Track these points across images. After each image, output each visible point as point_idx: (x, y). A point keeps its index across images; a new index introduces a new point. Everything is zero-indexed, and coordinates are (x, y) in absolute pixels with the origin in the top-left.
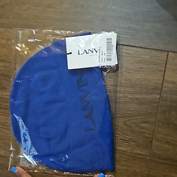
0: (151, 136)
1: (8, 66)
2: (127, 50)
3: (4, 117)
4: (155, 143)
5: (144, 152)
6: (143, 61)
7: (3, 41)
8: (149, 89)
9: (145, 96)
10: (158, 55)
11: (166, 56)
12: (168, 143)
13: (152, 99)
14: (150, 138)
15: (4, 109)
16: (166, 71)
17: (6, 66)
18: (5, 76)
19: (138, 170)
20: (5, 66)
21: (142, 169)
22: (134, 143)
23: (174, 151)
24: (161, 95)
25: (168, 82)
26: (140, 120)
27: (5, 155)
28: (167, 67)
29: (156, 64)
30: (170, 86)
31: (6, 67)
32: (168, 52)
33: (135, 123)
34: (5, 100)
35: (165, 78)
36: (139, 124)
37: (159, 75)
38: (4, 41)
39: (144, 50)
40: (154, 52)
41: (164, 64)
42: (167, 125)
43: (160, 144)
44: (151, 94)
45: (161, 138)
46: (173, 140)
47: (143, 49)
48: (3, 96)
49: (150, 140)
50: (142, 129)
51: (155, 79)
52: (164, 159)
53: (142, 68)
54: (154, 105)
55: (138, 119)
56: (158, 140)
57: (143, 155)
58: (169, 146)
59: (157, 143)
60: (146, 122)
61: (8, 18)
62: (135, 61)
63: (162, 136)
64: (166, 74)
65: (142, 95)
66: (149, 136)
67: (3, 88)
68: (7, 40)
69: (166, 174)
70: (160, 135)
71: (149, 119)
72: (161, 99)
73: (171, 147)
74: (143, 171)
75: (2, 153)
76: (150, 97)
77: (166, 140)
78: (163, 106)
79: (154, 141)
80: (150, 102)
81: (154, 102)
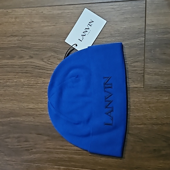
0: (142, 72)
1: (21, 39)
2: (112, 5)
3: (27, 79)
4: (146, 76)
5: (139, 85)
6: (126, 12)
7: (13, 20)
8: (135, 35)
9: (133, 41)
10: (138, 5)
11: (144, 3)
12: (156, 74)
13: (139, 42)
14: (141, 73)
15: (25, 73)
16: (147, 16)
17: (20, 39)
18: (20, 48)
19: (137, 100)
22: (130, 80)
24: (146, 37)
25: (149, 25)
26: (132, 61)
28: (147, 13)
29: (137, 12)
30: (152, 28)
31: (20, 40)
35: (146, 23)
37: (141, 21)
39: (126, 3)
41: (144, 11)
42: (154, 61)
43: (151, 76)
44: (137, 38)
45: (151, 71)
46: (160, 72)
47: (125, 2)
48: (22, 64)
50: (135, 67)
51: (138, 25)
52: (156, 88)
53: (126, 18)
54: (141, 46)
56: (149, 74)
57: (139, 87)
58: (158, 76)
59: (148, 76)
60: (137, 62)
62: (120, 13)
63: (151, 70)
64: (147, 19)
65: (130, 41)
66: (141, 72)
67: (21, 57)
68: (16, 18)
69: (158, 99)
70: (150, 69)
71: (138, 58)
72: (146, 41)
73: (160, 77)
74: (140, 99)
75: (31, 106)
76: (137, 41)
77: (155, 72)
78: (148, 46)
79: (145, 75)
80: (137, 45)
81: (141, 44)
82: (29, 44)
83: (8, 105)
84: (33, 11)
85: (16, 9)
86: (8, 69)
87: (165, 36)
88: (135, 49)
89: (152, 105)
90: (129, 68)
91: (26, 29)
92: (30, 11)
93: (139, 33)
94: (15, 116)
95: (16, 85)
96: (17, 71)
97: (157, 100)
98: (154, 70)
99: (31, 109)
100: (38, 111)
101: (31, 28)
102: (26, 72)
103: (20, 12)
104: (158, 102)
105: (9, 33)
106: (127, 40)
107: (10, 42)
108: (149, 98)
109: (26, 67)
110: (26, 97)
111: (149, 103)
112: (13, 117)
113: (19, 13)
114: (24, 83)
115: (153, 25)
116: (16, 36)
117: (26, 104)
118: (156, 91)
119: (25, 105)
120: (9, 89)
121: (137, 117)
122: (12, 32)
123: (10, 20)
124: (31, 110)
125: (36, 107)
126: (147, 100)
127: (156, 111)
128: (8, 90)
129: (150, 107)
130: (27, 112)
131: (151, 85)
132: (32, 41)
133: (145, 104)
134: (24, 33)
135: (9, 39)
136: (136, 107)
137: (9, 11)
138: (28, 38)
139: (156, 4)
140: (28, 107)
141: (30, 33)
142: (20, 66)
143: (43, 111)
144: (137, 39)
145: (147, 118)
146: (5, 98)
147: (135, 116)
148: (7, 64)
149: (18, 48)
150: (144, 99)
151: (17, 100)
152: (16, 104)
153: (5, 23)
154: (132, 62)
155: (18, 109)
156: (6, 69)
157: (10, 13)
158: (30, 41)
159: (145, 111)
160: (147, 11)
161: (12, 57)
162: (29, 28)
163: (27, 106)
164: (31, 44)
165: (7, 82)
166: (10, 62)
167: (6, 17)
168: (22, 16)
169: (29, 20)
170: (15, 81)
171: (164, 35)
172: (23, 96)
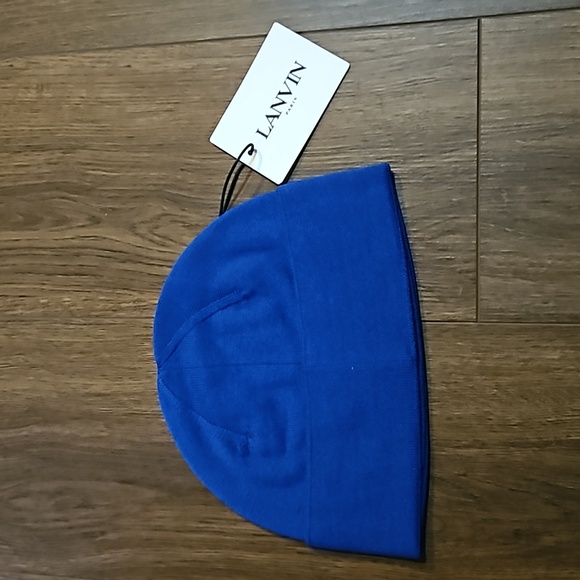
0: (471, 266)
1: (58, 158)
2: (365, 39)
3: (83, 296)
4: (485, 281)
5: (459, 313)
6: (412, 62)
7: (29, 95)
8: (443, 139)
9: (437, 161)
10: (453, 36)
11: (473, 31)
12: (517, 274)
13: (458, 165)
14: (468, 272)
15: (77, 275)
16: (483, 75)
17: (55, 160)
18: (58, 189)
19: (454, 362)
20: (52, 161)
21: (463, 357)
22: (429, 294)
23: (539, 293)
24: (481, 148)
25: (492, 106)
26: (434, 228)
27: (108, 392)
28: (483, 64)
29: (451, 61)
30: (501, 116)
31: (55, 164)
32: (479, 18)
33: (422, 239)
34: (76, 251)
35: (483, 99)
36: (433, 241)
37: (464, 93)
38: (32, 94)
39: (411, 31)
40: (439, 30)
41: (473, 57)
42: (509, 228)
43: (499, 281)
44: (452, 151)
45: (500, 264)
46: (532, 265)
47: (408, 26)
48: (65, 244)
49: (471, 275)
50: (444, 250)
51: (455, 105)
52: (517, 320)
53: (414, 83)
54: (466, 179)
55: (429, 227)
56: (493, 273)
57: (460, 319)
58: (525, 282)
59: (491, 281)
60: (451, 232)
61: (28, 25)
62: (392, 66)
63: (501, 259)
64: (483, 84)
65: (427, 160)
66: (467, 266)
67: (61, 222)
68: (40, 88)
69: (526, 357)
70: (496, 257)
71: (457, 221)
72: (481, 160)
73: (531, 283)
74: (465, 360)
75: (99, 386)
76: (451, 160)
77: (513, 267)
78: (489, 176)
79: (481, 278)
80: (453, 173)
81: (464, 172)
82: (88, 175)
83: (21, 385)
84: (99, 62)
85: (41, 59)
86: (17, 261)
87: (547, 143)
88: (445, 187)
89: (504, 380)
90: (426, 254)
91: (77, 126)
92: (87, 62)
93: (457, 134)
94: (46, 422)
95: (45, 315)
96: (49, 269)
97: (523, 361)
98: (511, 260)
99: (99, 395)
100: (122, 404)
101: (92, 122)
102: (77, 272)
103: (55, 66)
104: (525, 370)
105: (20, 140)
106: (416, 158)
107: (22, 171)
108: (497, 356)
109: (78, 255)
110: (82, 356)
111: (496, 372)
112: (37, 423)
113: (51, 72)
114: (73, 308)
115: (506, 105)
116: (42, 149)
117: (82, 381)
118: (520, 330)
119: (77, 382)
120: (22, 331)
121: (456, 421)
122: (28, 136)
123: (20, 95)
124: (100, 398)
125: (116, 388)
126: (490, 364)
127: (522, 400)
128: (18, 334)
129: (498, 386)
130: (86, 407)
131: (501, 310)
132: (98, 165)
133: (482, 375)
134: (68, 139)
135: (20, 159)
136: (453, 387)
137: (19, 63)
138: (84, 155)
139: (512, 34)
140: (87, 391)
141: (92, 139)
142: (59, 252)
143: (139, 403)
144: (453, 154)
145: (491, 422)
146: (10, 362)
147: (449, 419)
148: (16, 244)
149: (49, 190)
150: (478, 359)
151: (51, 366)
152: (46, 379)
153: (5, 107)
154: (435, 231)
155: (55, 396)
156: (11, 261)
157: (22, 73)
158: (88, 164)
159: (482, 400)
160: (484, 58)
161: (31, 222)
162: (87, 122)
163: (86, 386)
164: (95, 175)
165: (16, 305)
166: (24, 236)
167: (9, 85)
168: (60, 79)
169: (84, 95)
170: (43, 304)
171: (542, 139)
172: (69, 352)
